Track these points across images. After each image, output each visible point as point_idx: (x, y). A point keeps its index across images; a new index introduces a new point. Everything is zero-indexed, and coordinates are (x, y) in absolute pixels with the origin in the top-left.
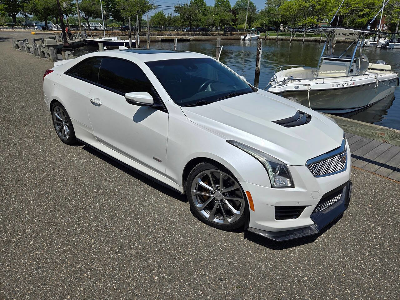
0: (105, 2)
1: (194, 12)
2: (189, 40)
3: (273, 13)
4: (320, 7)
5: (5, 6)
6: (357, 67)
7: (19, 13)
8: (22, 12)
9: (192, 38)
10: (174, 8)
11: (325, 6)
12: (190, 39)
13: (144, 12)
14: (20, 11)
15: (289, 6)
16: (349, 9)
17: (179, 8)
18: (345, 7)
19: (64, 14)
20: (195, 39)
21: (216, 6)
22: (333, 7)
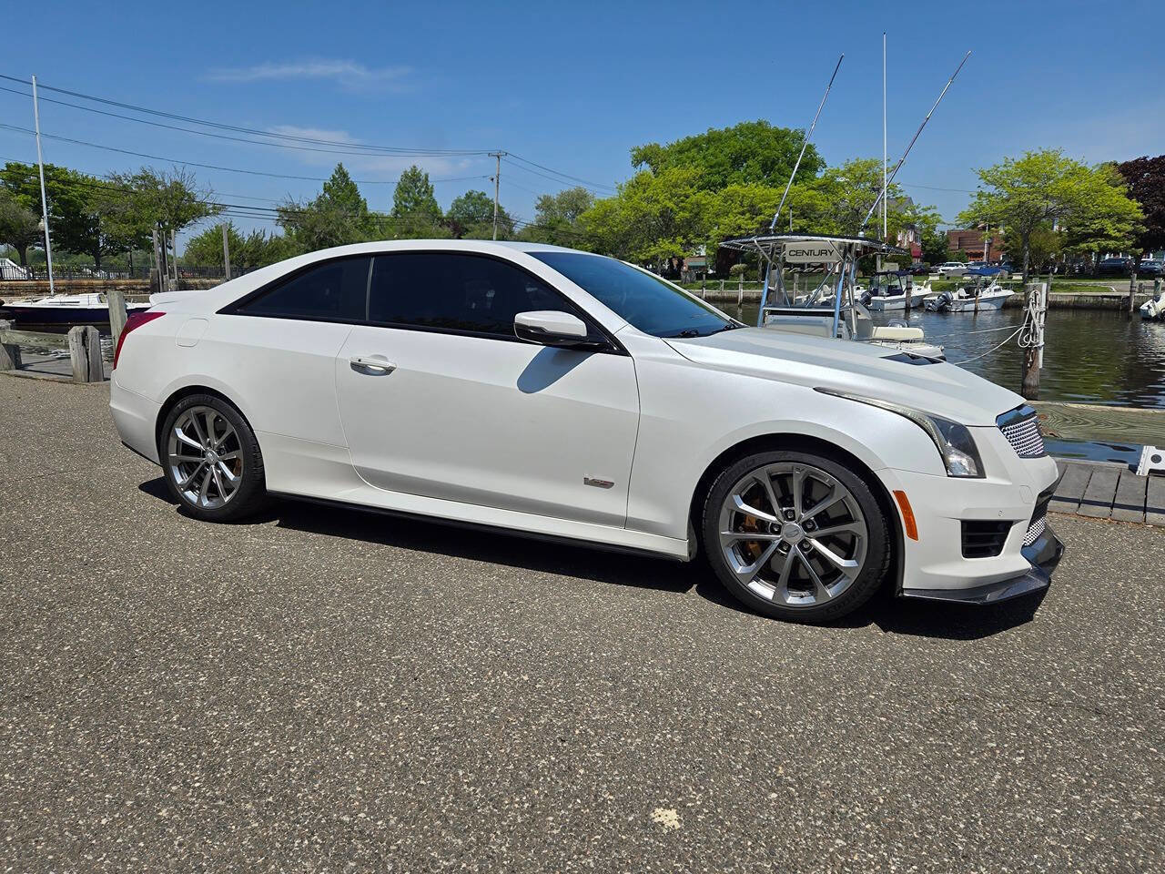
1: (341, 224)
3: (564, 229)
4: (687, 215)
6: (850, 331)
10: (277, 214)
11: (697, 214)
13: (180, 222)
15: (606, 212)
16: (759, 218)
17: (293, 212)
18: (748, 215)
21: (397, 212)
22: (717, 215)
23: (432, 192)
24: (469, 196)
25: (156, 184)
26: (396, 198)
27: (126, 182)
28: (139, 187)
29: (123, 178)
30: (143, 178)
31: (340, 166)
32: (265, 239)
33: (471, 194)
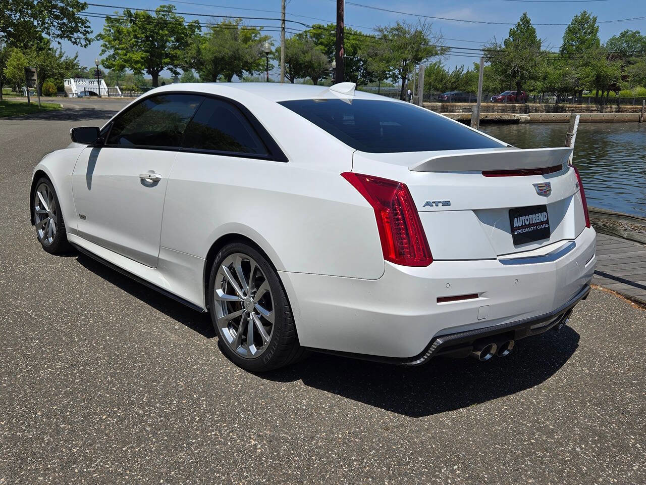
0: (325, 47)
2: (516, 122)
5: (144, 55)
7: (165, 68)
8: (171, 66)
9: (524, 117)
10: (482, 52)
12: (519, 120)
13: (417, 60)
14: (168, 64)
17: (495, 51)
19: (243, 71)
20: (531, 120)
21: (564, 49)
23: (597, 32)
24: (623, 35)
25: (405, 33)
26: (565, 38)
27: (386, 33)
28: (393, 36)
29: (384, 30)
30: (397, 29)
31: (525, 15)
32: (463, 73)
33: (626, 33)
